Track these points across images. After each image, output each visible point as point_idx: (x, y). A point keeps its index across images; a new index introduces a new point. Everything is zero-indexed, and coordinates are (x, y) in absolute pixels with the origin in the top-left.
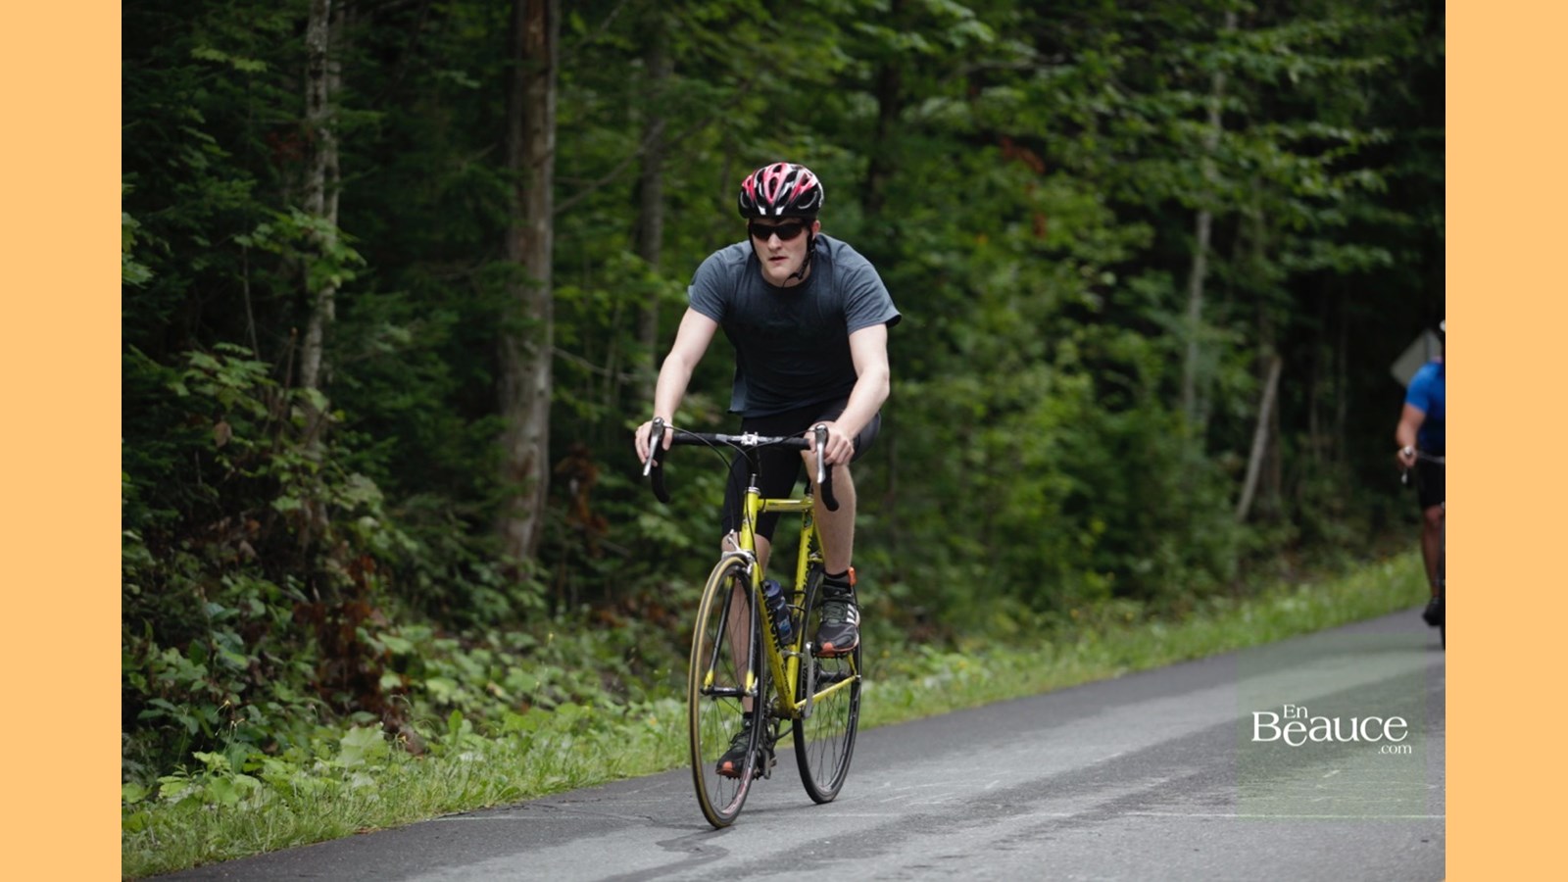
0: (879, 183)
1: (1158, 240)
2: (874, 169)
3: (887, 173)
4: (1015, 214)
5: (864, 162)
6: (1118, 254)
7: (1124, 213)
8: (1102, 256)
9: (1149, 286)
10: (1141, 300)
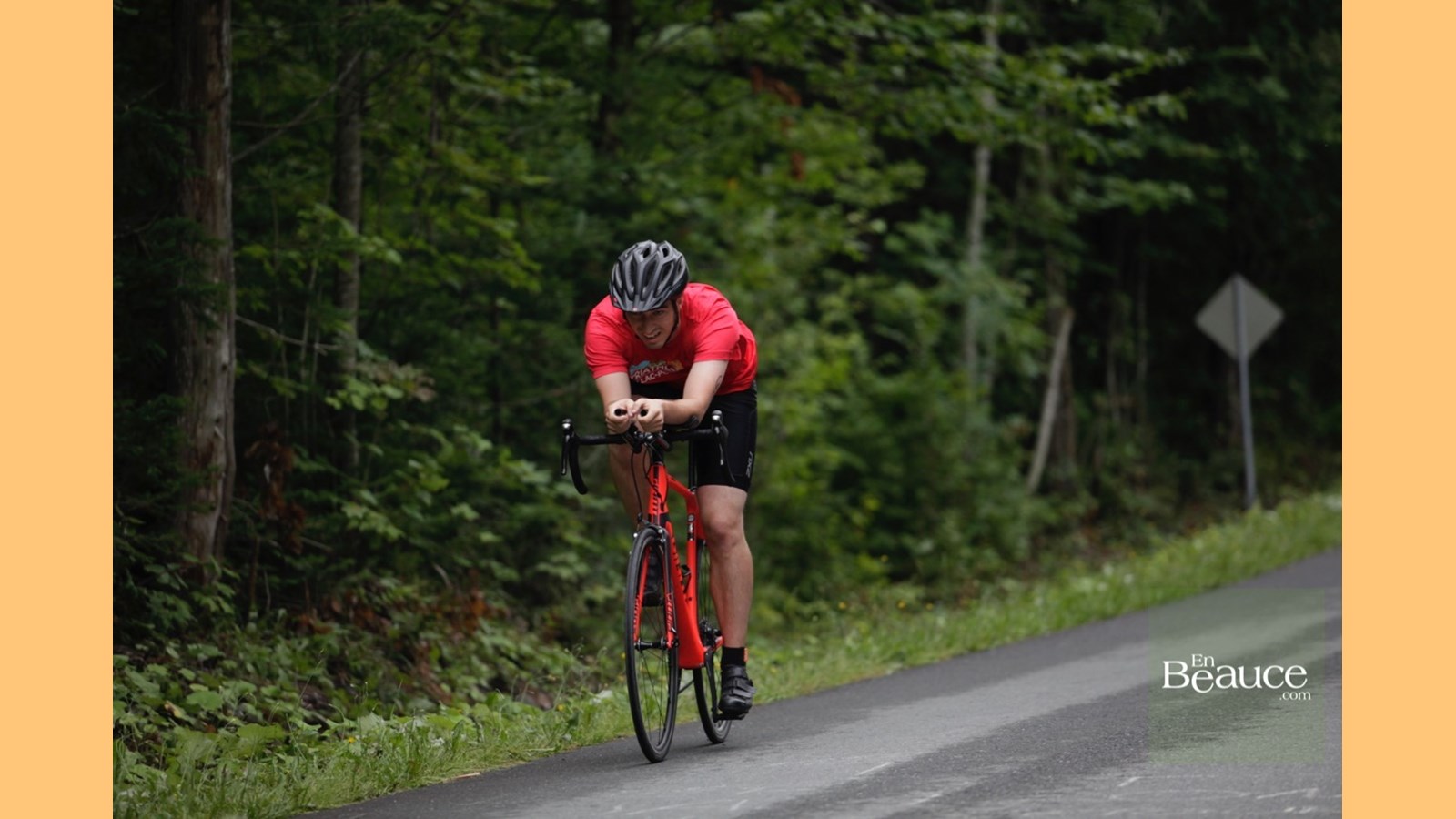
0: (612, 122)
1: (931, 180)
2: (606, 106)
3: (620, 110)
4: (768, 153)
5: (595, 98)
6: (886, 196)
7: (894, 150)
8: (867, 199)
9: (925, 232)
10: (916, 248)
